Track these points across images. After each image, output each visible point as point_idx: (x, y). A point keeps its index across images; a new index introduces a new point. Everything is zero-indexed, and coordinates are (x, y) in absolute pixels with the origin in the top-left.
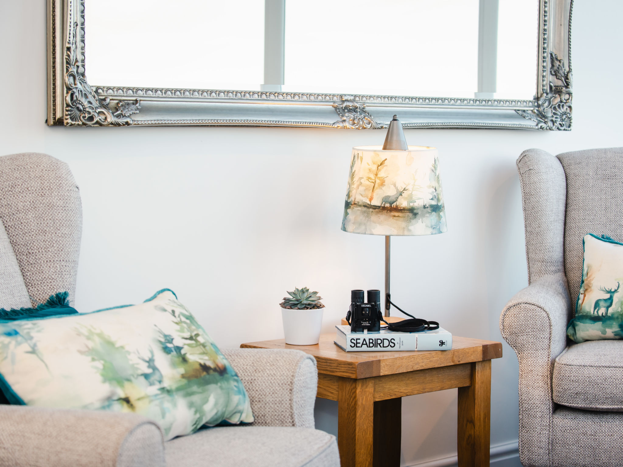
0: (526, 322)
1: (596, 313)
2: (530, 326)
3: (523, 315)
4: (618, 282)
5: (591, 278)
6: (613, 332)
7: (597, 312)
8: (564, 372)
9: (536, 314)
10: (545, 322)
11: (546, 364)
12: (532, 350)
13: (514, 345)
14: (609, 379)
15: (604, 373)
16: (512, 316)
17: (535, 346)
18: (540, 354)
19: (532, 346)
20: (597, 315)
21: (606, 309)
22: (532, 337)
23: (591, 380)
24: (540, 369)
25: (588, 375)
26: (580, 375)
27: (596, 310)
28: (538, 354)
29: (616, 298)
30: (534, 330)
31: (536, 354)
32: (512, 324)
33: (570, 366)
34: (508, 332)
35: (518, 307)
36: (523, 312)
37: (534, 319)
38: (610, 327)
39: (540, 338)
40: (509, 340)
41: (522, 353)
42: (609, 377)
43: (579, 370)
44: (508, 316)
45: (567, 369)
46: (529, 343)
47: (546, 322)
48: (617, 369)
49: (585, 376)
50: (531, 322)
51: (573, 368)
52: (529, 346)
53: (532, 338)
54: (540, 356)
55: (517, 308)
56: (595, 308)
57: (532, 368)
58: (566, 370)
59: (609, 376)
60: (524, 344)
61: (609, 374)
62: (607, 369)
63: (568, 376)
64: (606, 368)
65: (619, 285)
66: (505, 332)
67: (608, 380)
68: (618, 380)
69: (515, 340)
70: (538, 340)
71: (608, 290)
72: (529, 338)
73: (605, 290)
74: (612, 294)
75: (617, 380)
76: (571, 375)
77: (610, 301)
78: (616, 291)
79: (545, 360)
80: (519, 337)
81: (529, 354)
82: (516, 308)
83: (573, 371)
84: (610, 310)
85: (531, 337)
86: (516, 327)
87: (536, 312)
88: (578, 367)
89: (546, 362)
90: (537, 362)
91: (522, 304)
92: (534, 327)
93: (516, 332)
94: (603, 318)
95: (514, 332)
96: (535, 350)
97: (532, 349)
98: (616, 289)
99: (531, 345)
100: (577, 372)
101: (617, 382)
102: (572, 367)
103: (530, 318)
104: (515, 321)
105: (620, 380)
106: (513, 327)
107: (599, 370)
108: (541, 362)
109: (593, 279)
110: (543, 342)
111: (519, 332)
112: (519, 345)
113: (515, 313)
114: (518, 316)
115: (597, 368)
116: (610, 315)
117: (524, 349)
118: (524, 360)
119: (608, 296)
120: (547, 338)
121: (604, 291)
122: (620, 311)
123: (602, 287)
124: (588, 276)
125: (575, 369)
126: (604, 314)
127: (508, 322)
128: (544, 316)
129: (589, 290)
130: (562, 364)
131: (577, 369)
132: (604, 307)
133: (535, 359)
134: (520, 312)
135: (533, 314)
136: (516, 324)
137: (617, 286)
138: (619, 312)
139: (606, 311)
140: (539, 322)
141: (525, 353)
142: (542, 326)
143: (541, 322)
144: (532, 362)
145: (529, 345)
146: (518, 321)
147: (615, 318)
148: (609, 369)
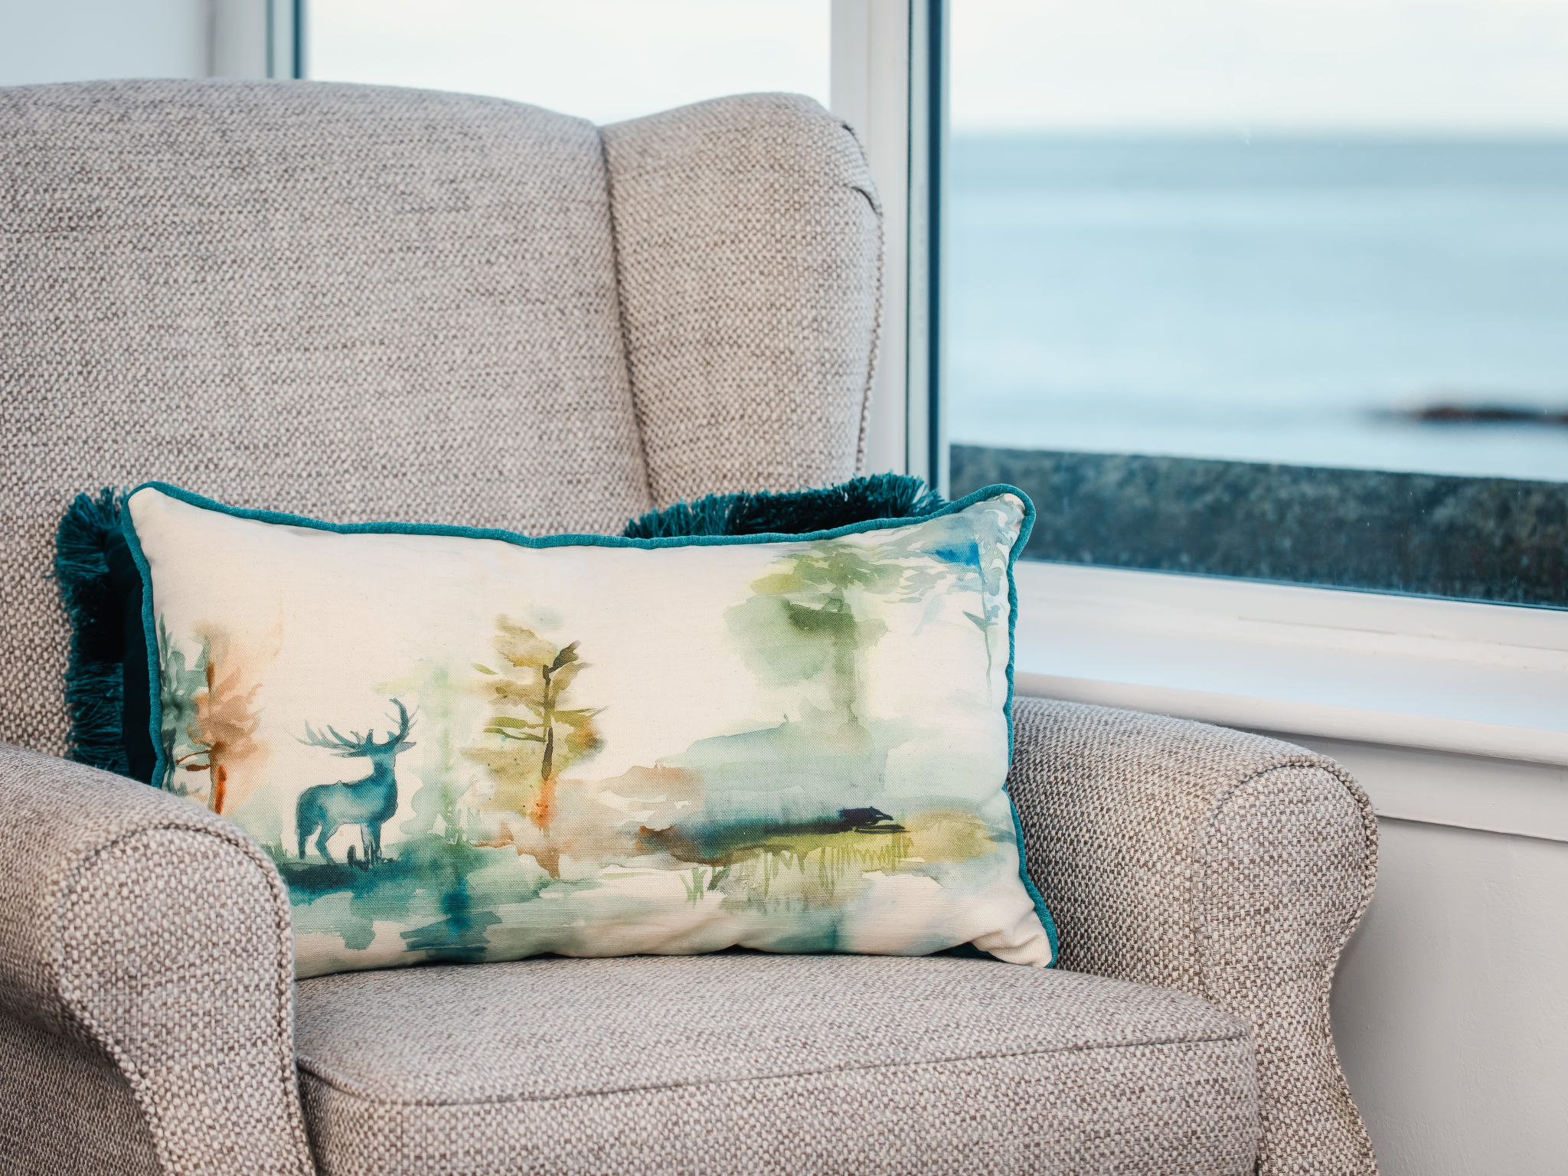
0: (177, 920)
1: (311, 849)
2: (197, 935)
3: (161, 884)
4: (395, 701)
5: (240, 690)
6: (404, 935)
7: (321, 845)
8: (417, 1137)
9: (219, 875)
10: (258, 909)
11: (279, 1112)
12: (210, 1052)
13: (120, 1036)
14: (612, 1146)
15: (587, 1122)
16: (112, 894)
17: (219, 1031)
18: (244, 1066)
19: (207, 1032)
20: (323, 862)
21: (366, 830)
22: (205, 988)
23: (541, 1161)
24: (264, 1138)
25: (523, 1141)
26: (490, 1144)
27: (313, 839)
28: (239, 1068)
29: (406, 769)
30: (216, 954)
31: (229, 1069)
32: (112, 935)
33: (443, 1109)
34: (89, 976)
35: (135, 849)
36: (158, 870)
37: (211, 900)
38: (397, 908)
39: (241, 989)
40: (96, 1012)
41: (157, 1073)
42: (612, 1140)
43: (483, 1119)
44: (86, 896)
45: (430, 1123)
46: (195, 1020)
47: (263, 909)
48: (638, 1098)
49: (513, 1149)
50: (201, 916)
51: (460, 1115)
52: (195, 1035)
53: (207, 994)
54: (247, 1078)
55: (129, 852)
56: (304, 828)
57: (228, 1136)
58: (428, 1130)
59: (611, 1133)
60: (170, 1025)
61: (610, 1127)
62: (595, 1105)
63: (443, 1156)
64: (589, 1099)
65: (403, 712)
66: (77, 977)
67: (608, 1155)
68: (652, 1149)
69: (128, 1011)
70: (231, 1002)
71: (354, 740)
72: (194, 996)
73: (337, 741)
74: (381, 757)
75: (646, 1150)
76: (454, 1147)
77: (380, 791)
78: (396, 742)
79: (274, 1094)
80: (146, 992)
81: (197, 1073)
82: (123, 851)
83: (460, 1127)
84: (393, 835)
85: (199, 987)
86: (131, 944)
87: (221, 866)
88: (477, 1108)
89: (276, 1100)
90: (242, 1106)
91: (150, 832)
92: (215, 939)
93: (133, 971)
94: (356, 869)
95: (120, 973)
96: (222, 1050)
97: (208, 1046)
98: (397, 732)
99: (201, 1025)
100: (477, 1134)
101: (648, 1160)
102: (453, 1109)
103: (193, 897)
104: (129, 917)
105: (657, 1148)
106: (119, 946)
107: (564, 1111)
108: (259, 1103)
109: (252, 693)
110: (254, 1006)
111: (144, 969)
112: (146, 1030)
113: (122, 878)
114: (137, 891)
115: (557, 1104)
116: (395, 856)
117: (170, 1051)
118: (177, 1101)
119: (362, 768)
120: (268, 985)
121: (335, 746)
122: (443, 834)
123: (320, 727)
124: (218, 681)
125: (466, 1121)
126: (360, 855)
127: (89, 928)
128: (255, 882)
129: (237, 746)
130: (405, 1104)
131: (477, 1120)
132: (356, 820)
133: (227, 1093)
134: (146, 873)
135: (207, 874)
136: (130, 931)
137: (398, 717)
138: (437, 837)
139: (368, 838)
140: (236, 910)
141: (177, 1068)
142: (249, 929)
143: (242, 910)
144: (219, 1108)
145: (194, 1027)
146: (140, 914)
147: (420, 868)
148: (606, 1103)
